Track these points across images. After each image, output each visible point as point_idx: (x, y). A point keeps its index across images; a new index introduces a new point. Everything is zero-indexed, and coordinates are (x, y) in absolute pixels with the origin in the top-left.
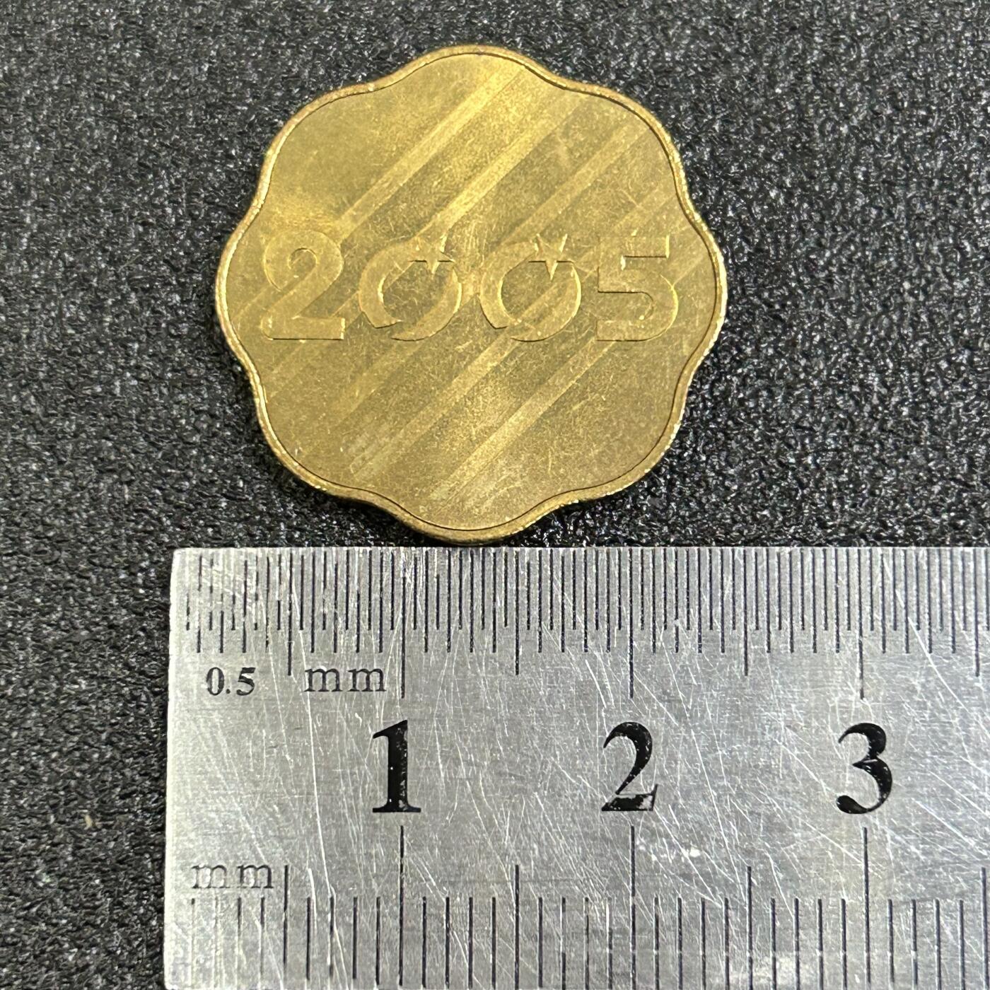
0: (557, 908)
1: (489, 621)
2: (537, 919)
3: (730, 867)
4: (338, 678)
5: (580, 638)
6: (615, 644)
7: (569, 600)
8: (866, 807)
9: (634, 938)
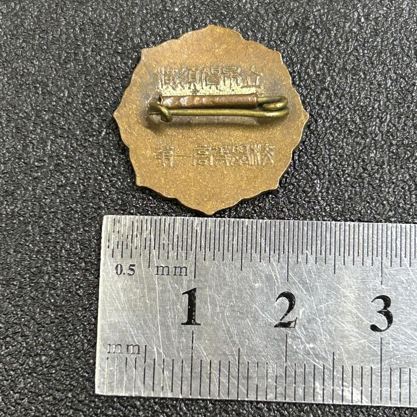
0: (255, 366)
1: (230, 248)
2: (247, 370)
3: (325, 351)
4: (169, 269)
5: (267, 257)
6: (281, 260)
7: (263, 241)
8: (382, 329)
9: (286, 379)
